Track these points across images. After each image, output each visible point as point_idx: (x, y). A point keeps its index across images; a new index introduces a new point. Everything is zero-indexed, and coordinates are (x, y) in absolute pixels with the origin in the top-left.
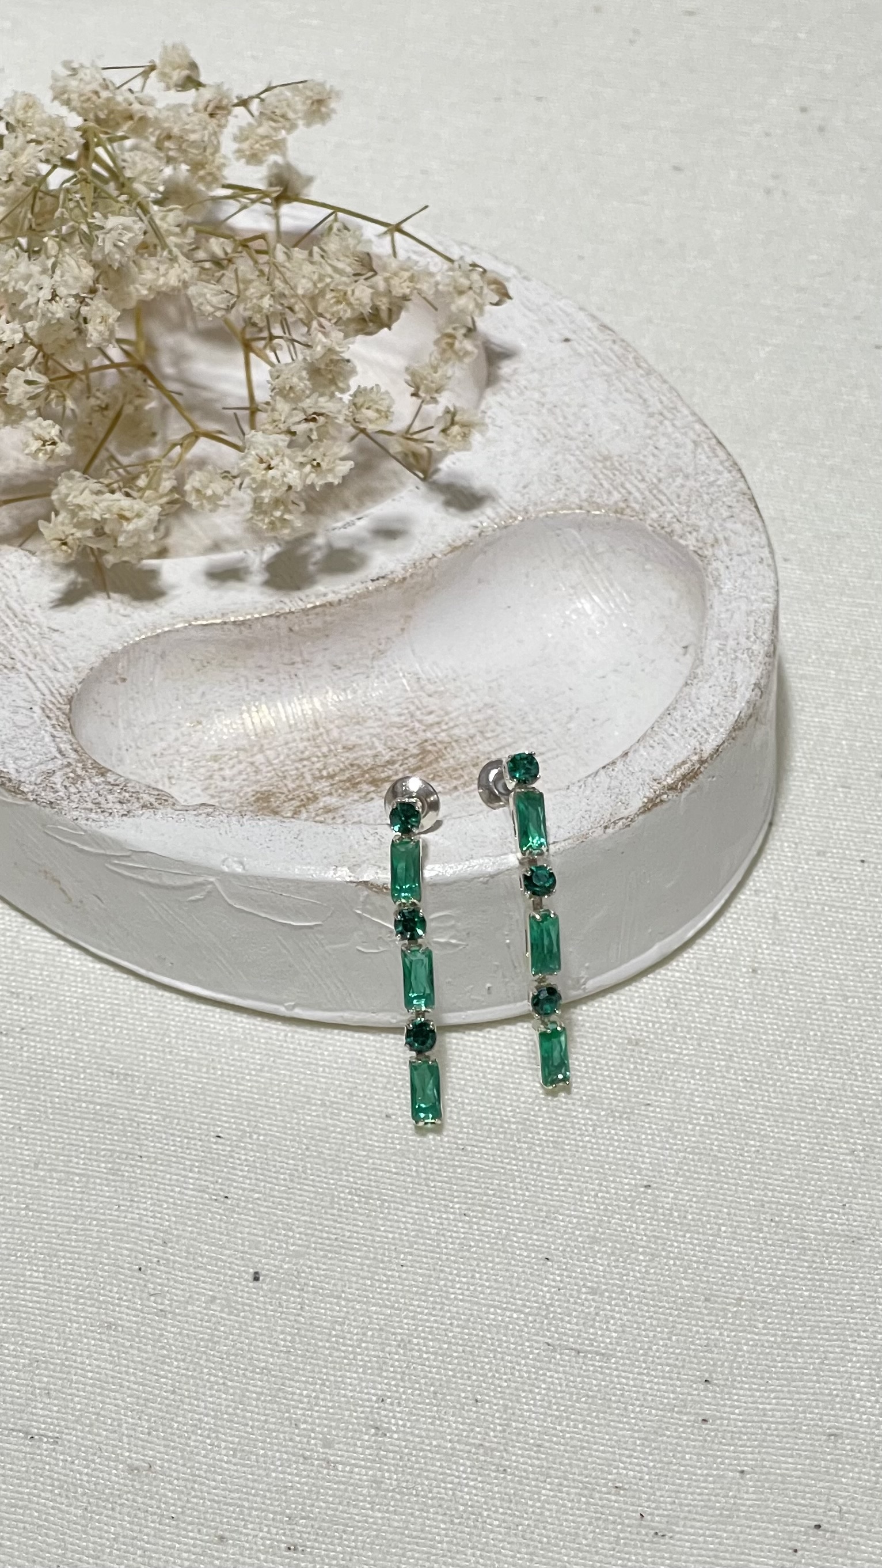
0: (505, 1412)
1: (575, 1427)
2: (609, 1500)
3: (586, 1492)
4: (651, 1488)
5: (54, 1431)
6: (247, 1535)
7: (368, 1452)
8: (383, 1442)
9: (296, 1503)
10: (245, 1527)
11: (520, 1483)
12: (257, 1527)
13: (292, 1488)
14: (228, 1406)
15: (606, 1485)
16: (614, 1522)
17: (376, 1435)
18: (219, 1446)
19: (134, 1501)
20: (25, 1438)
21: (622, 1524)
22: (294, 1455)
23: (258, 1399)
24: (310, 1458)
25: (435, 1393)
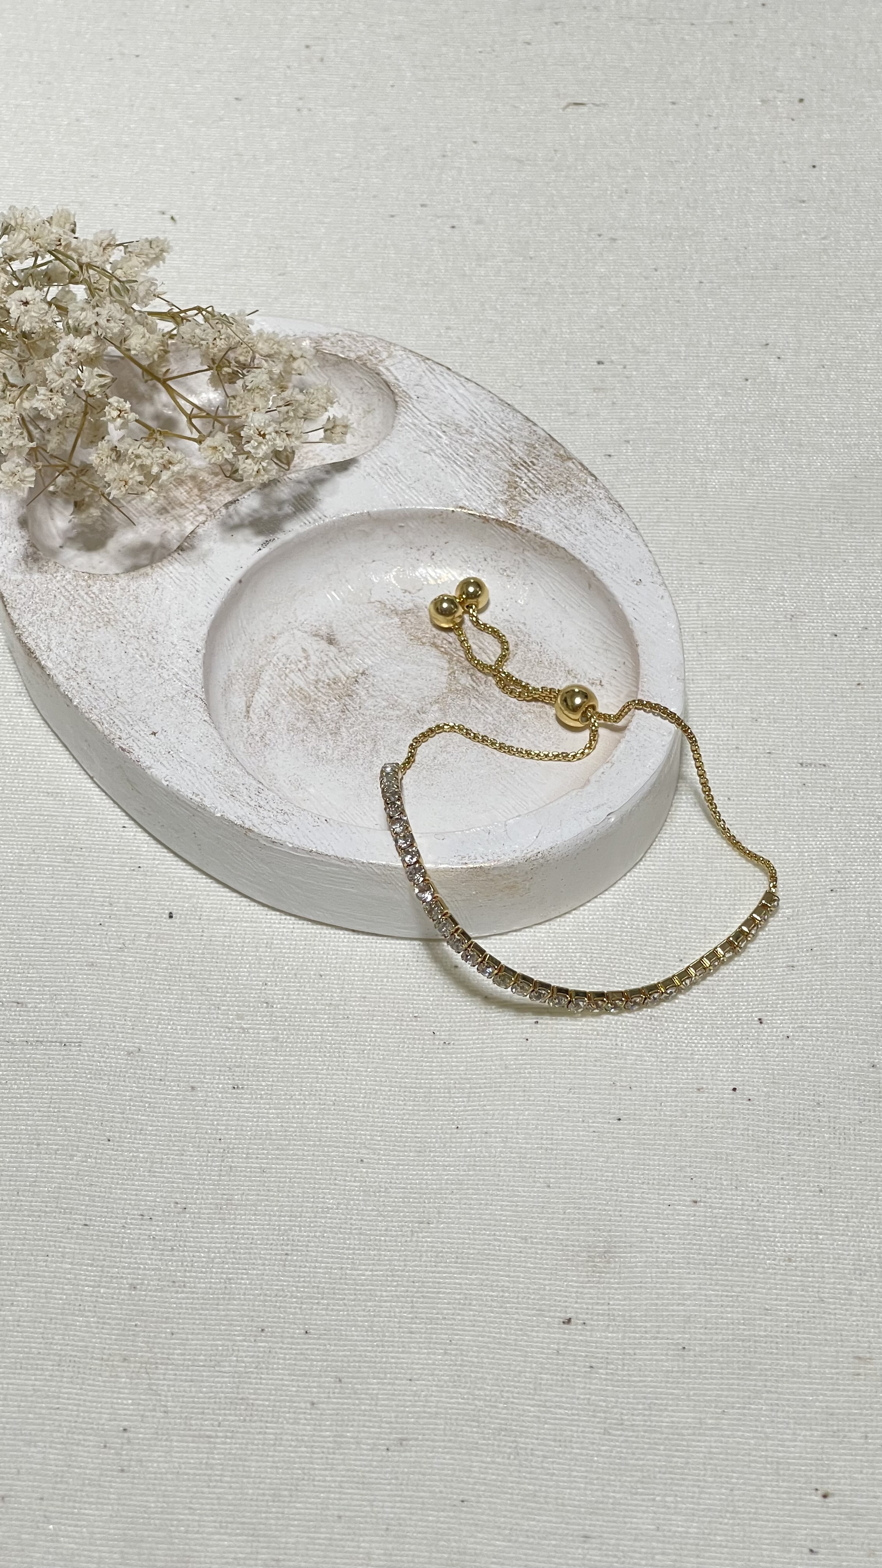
0: (339, 979)
1: (382, 981)
2: (412, 1025)
3: (398, 1023)
4: (435, 1014)
5: (77, 1038)
6: (207, 1083)
7: (265, 1019)
8: (273, 1012)
9: (231, 1057)
10: (205, 1078)
11: (358, 1023)
12: (212, 1077)
13: (226, 1049)
14: (175, 1003)
15: (408, 1017)
16: (419, 1039)
17: (267, 1007)
18: (176, 1029)
19: (135, 1073)
20: (60, 1046)
21: (424, 1039)
22: (222, 1027)
23: (192, 995)
24: (232, 1028)
25: (295, 974)
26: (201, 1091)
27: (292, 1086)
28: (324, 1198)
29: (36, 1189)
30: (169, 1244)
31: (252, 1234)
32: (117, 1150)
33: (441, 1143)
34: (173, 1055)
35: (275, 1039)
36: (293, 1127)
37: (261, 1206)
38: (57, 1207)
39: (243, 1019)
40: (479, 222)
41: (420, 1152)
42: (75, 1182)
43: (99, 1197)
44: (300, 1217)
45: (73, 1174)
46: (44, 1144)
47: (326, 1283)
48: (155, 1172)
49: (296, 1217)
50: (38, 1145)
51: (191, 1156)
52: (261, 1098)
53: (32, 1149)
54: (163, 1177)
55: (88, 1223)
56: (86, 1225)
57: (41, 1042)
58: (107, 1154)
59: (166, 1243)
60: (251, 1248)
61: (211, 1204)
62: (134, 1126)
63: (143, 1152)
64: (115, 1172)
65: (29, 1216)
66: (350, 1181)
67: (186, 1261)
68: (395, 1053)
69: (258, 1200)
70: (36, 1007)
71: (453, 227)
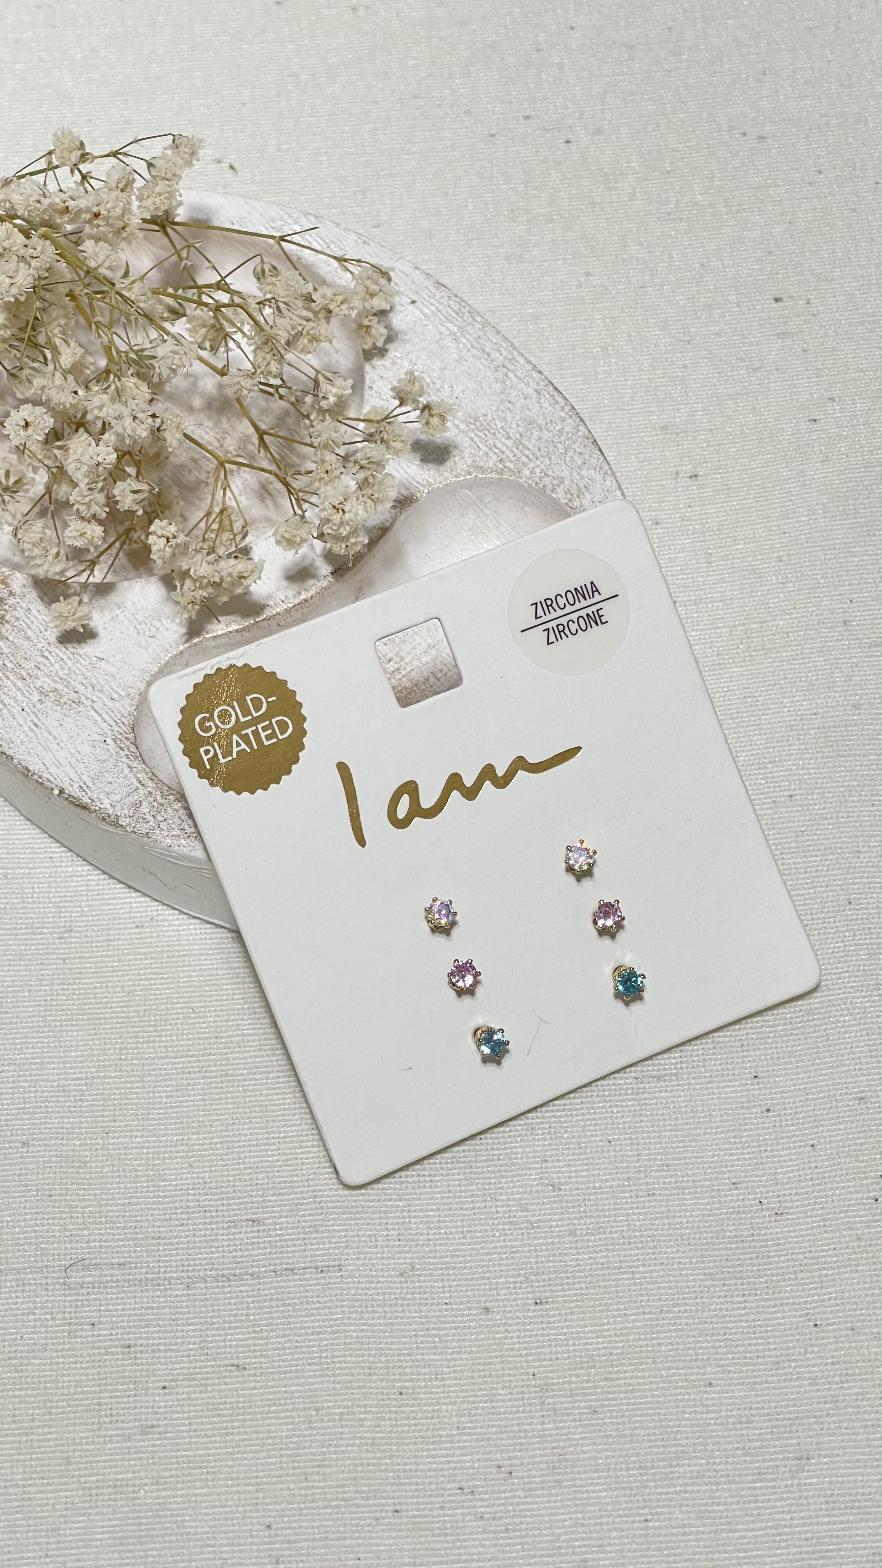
6: (502, 1300)
9: (524, 1263)
16: (744, 1212)
19: (414, 1299)
24: (517, 1223)
26: (498, 1312)
27: (605, 1293)
28: (675, 1439)
29: (328, 1470)
30: (502, 1522)
31: (599, 1497)
32: (413, 1406)
33: (800, 1347)
34: (454, 1268)
35: (573, 1233)
36: (618, 1348)
37: (601, 1458)
38: (356, 1492)
39: (528, 1210)
40: (598, 131)
41: (778, 1363)
42: (371, 1455)
43: (405, 1471)
44: (652, 1468)
45: (367, 1444)
46: (323, 1408)
47: (701, 1553)
48: (464, 1428)
49: (646, 1468)
50: (317, 1410)
51: (503, 1401)
52: (572, 1313)
53: (311, 1416)
54: (476, 1433)
55: (398, 1508)
56: (397, 1511)
57: (292, 1270)
58: (403, 1412)
59: (496, 1522)
60: (602, 1517)
61: (541, 1462)
62: (427, 1370)
63: (445, 1404)
64: (417, 1434)
65: (325, 1507)
66: (702, 1413)
67: (527, 1543)
68: (720, 1235)
69: (596, 1451)
70: (276, 1224)
71: (568, 142)
